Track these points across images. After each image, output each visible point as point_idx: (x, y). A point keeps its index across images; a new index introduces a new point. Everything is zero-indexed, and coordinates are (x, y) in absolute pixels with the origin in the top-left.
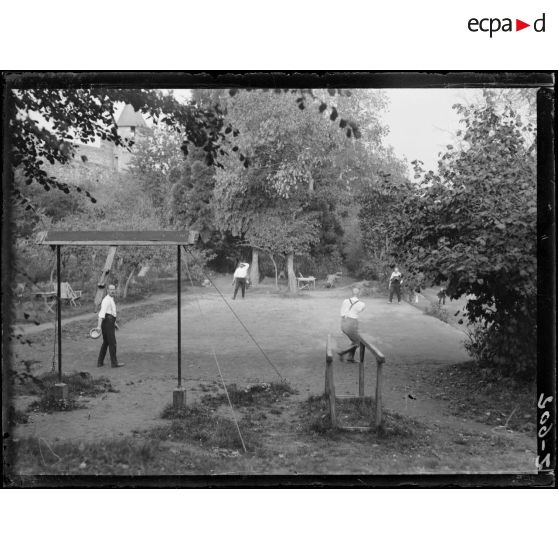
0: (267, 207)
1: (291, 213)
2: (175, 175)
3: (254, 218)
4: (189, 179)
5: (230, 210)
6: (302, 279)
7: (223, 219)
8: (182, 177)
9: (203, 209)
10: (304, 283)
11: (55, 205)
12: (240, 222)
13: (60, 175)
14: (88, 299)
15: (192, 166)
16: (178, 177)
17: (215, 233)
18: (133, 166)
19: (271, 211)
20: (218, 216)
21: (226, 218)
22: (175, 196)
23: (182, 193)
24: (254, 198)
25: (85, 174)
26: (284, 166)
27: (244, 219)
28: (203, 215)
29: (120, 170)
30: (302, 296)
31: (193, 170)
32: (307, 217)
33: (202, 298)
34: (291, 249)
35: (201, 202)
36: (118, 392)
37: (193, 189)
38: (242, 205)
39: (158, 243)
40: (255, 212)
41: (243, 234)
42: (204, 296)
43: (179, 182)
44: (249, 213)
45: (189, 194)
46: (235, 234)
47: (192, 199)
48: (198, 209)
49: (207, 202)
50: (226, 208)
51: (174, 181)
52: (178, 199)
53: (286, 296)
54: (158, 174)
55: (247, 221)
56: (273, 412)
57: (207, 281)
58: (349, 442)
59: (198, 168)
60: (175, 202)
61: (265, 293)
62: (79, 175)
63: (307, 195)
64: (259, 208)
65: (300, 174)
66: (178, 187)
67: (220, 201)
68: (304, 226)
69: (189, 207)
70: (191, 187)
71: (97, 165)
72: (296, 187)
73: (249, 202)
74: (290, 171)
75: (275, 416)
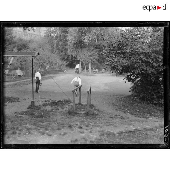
0: (84, 47)
1: (90, 49)
2: (57, 37)
3: (79, 51)
4: (61, 39)
5: (72, 48)
6: (94, 70)
7: (70, 51)
8: (59, 38)
9: (65, 48)
10: (95, 71)
11: (21, 47)
12: (75, 52)
13: (23, 37)
14: (27, 75)
15: (61, 35)
16: (58, 38)
17: (68, 56)
18: (45, 35)
19: (85, 49)
20: (69, 50)
21: (71, 51)
22: (56, 44)
23: (59, 43)
24: (79, 45)
25: (31, 37)
26: (87, 34)
27: (76, 51)
28: (65, 50)
29: (42, 36)
30: (93, 75)
31: (61, 36)
32: (95, 50)
33: (62, 76)
34: (90, 61)
35: (64, 46)
36: (20, 101)
37: (62, 42)
38: (76, 47)
39: (26, 56)
40: (80, 49)
41: (76, 56)
42: (63, 75)
43: (58, 40)
44: (78, 49)
45: (60, 43)
46: (74, 56)
47: (62, 45)
48: (63, 48)
49: (66, 46)
50: (71, 48)
51: (56, 39)
52: (57, 45)
53: (88, 75)
54: (53, 37)
55: (78, 52)
56: (61, 108)
57: (65, 70)
58: (77, 117)
59: (63, 35)
60: (56, 46)
61: (82, 74)
62: (29, 37)
63: (95, 44)
64: (81, 48)
65: (92, 37)
66: (57, 41)
67: (69, 45)
68: (94, 53)
69: (61, 48)
70: (62, 41)
71: (35, 34)
72: (91, 41)
73: (78, 46)
74: (89, 36)
75: (61, 109)
